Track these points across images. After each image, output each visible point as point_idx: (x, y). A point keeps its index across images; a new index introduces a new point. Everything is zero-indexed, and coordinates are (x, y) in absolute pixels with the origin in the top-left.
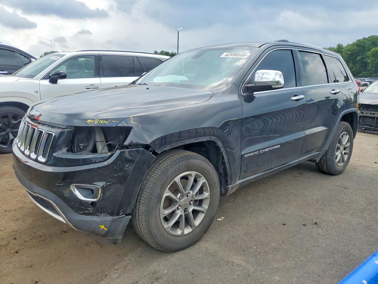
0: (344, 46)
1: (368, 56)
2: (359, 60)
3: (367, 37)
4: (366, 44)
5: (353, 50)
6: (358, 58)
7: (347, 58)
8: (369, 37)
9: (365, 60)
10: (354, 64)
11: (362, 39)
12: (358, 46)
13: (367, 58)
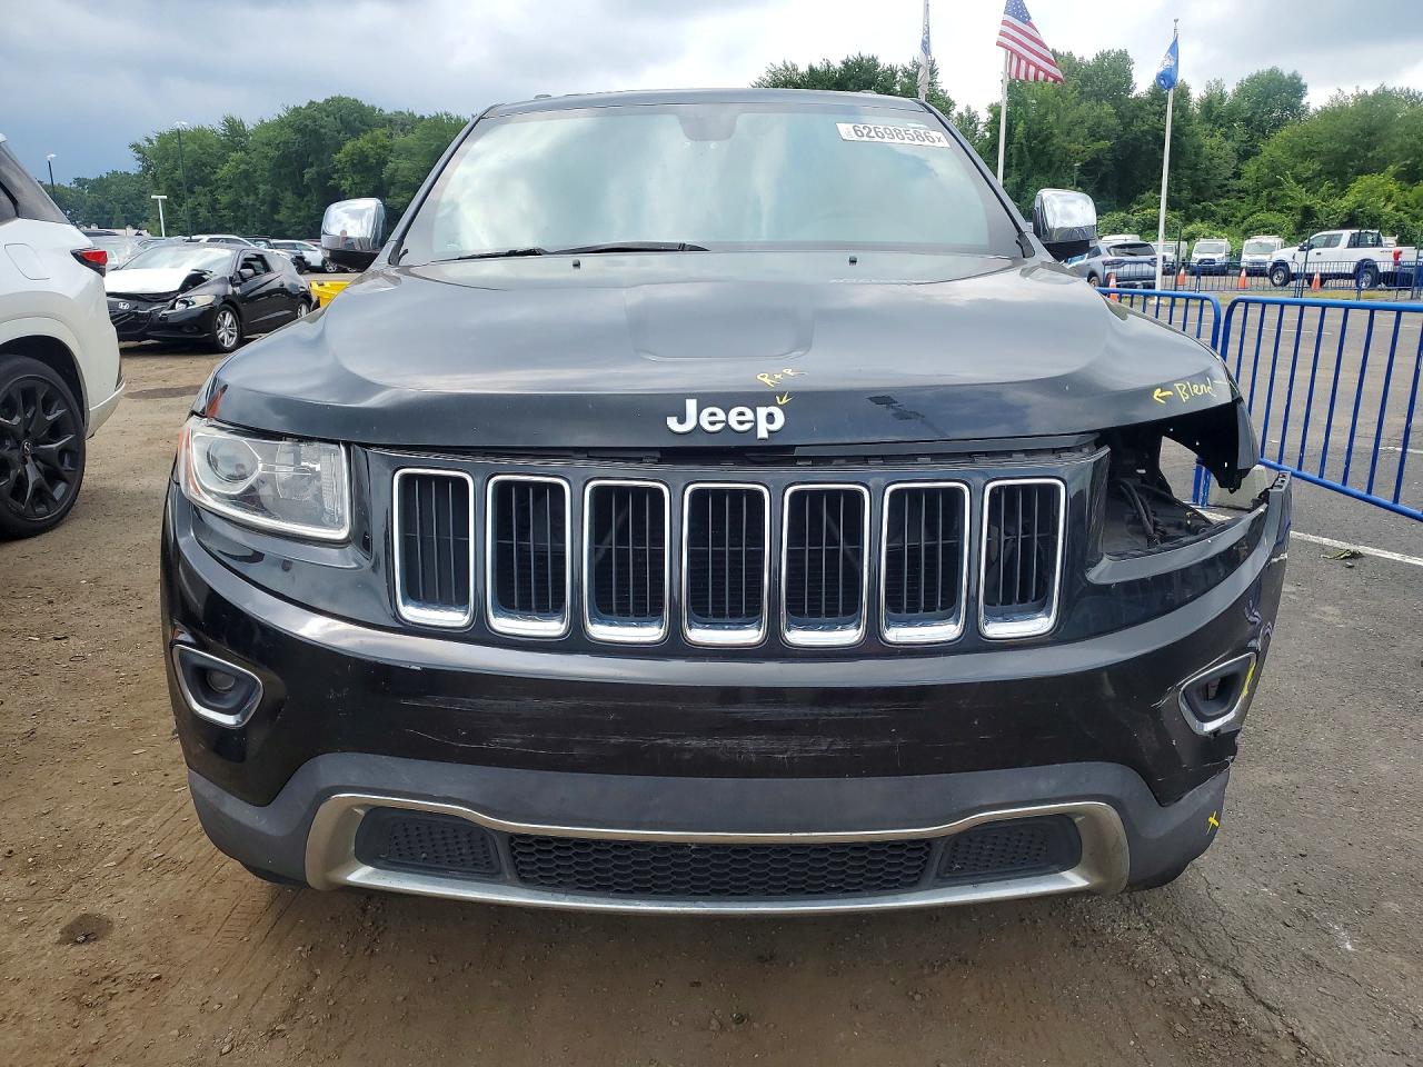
0: (250, 126)
1: (339, 166)
2: (312, 180)
3: (321, 100)
4: (322, 127)
5: (286, 143)
6: (309, 173)
7: (269, 171)
8: (327, 101)
9: (331, 182)
10: (301, 196)
11: (306, 108)
12: (298, 130)
13: (335, 176)
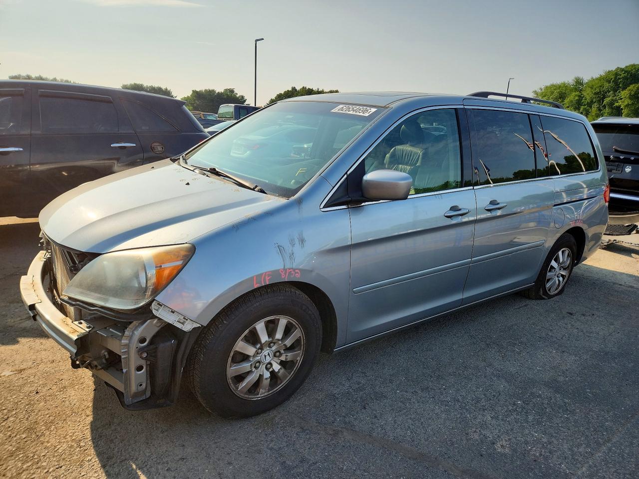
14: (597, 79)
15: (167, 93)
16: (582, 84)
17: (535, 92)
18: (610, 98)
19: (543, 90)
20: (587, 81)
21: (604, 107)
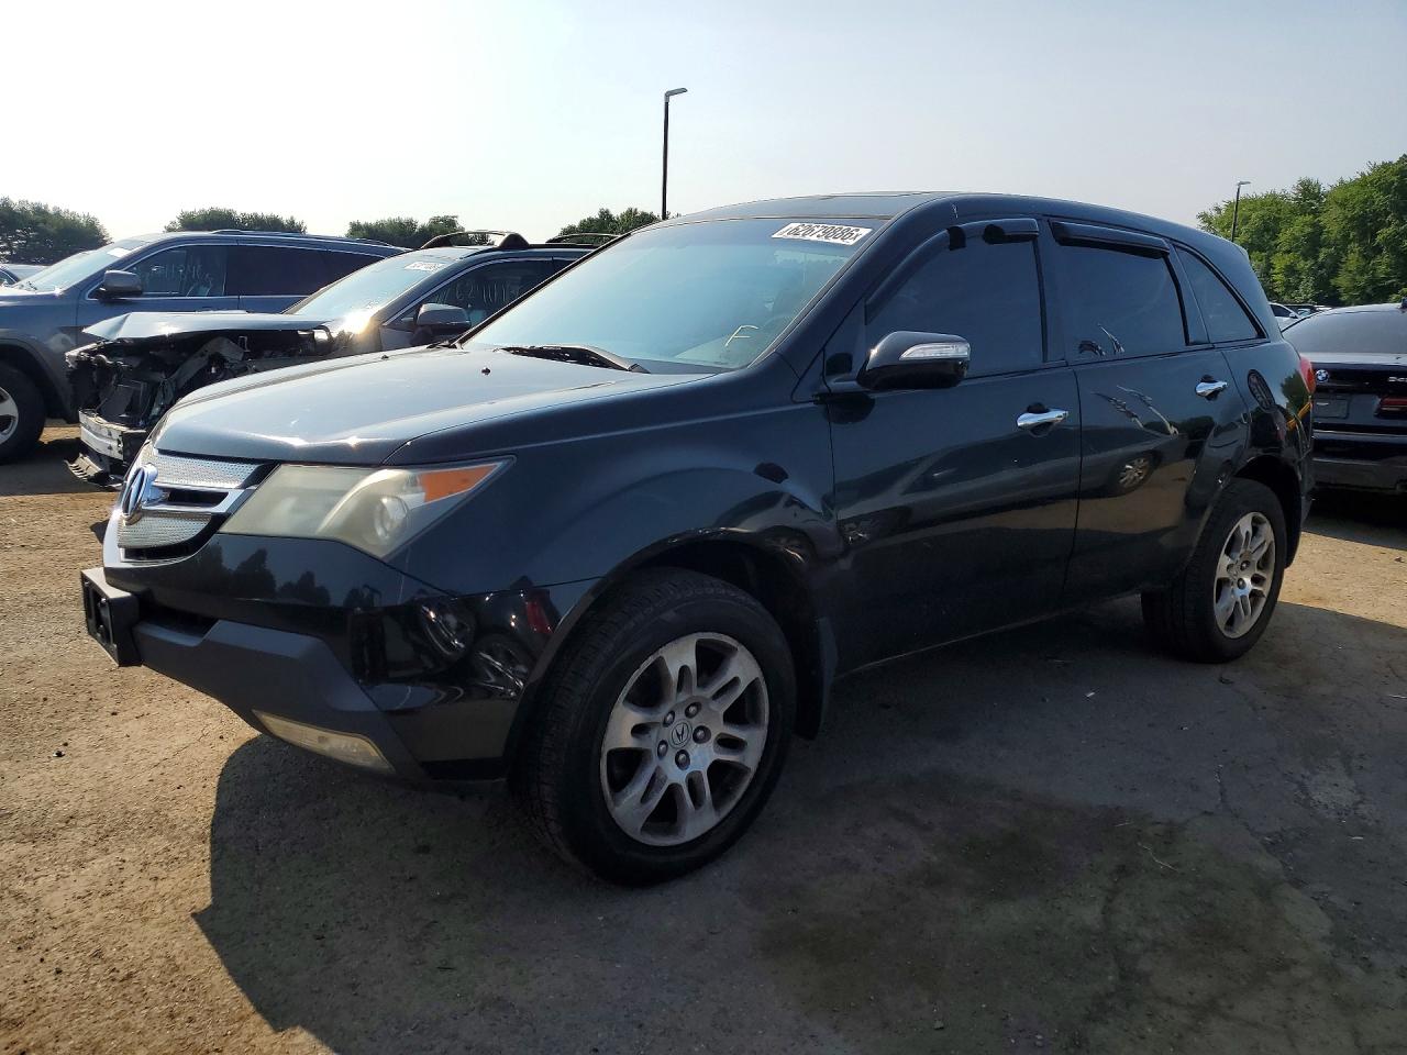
14: (1354, 183)
15: (294, 228)
16: (1317, 197)
17: (1204, 217)
18: (1391, 230)
19: (1223, 212)
20: (1329, 189)
21: (1378, 250)
